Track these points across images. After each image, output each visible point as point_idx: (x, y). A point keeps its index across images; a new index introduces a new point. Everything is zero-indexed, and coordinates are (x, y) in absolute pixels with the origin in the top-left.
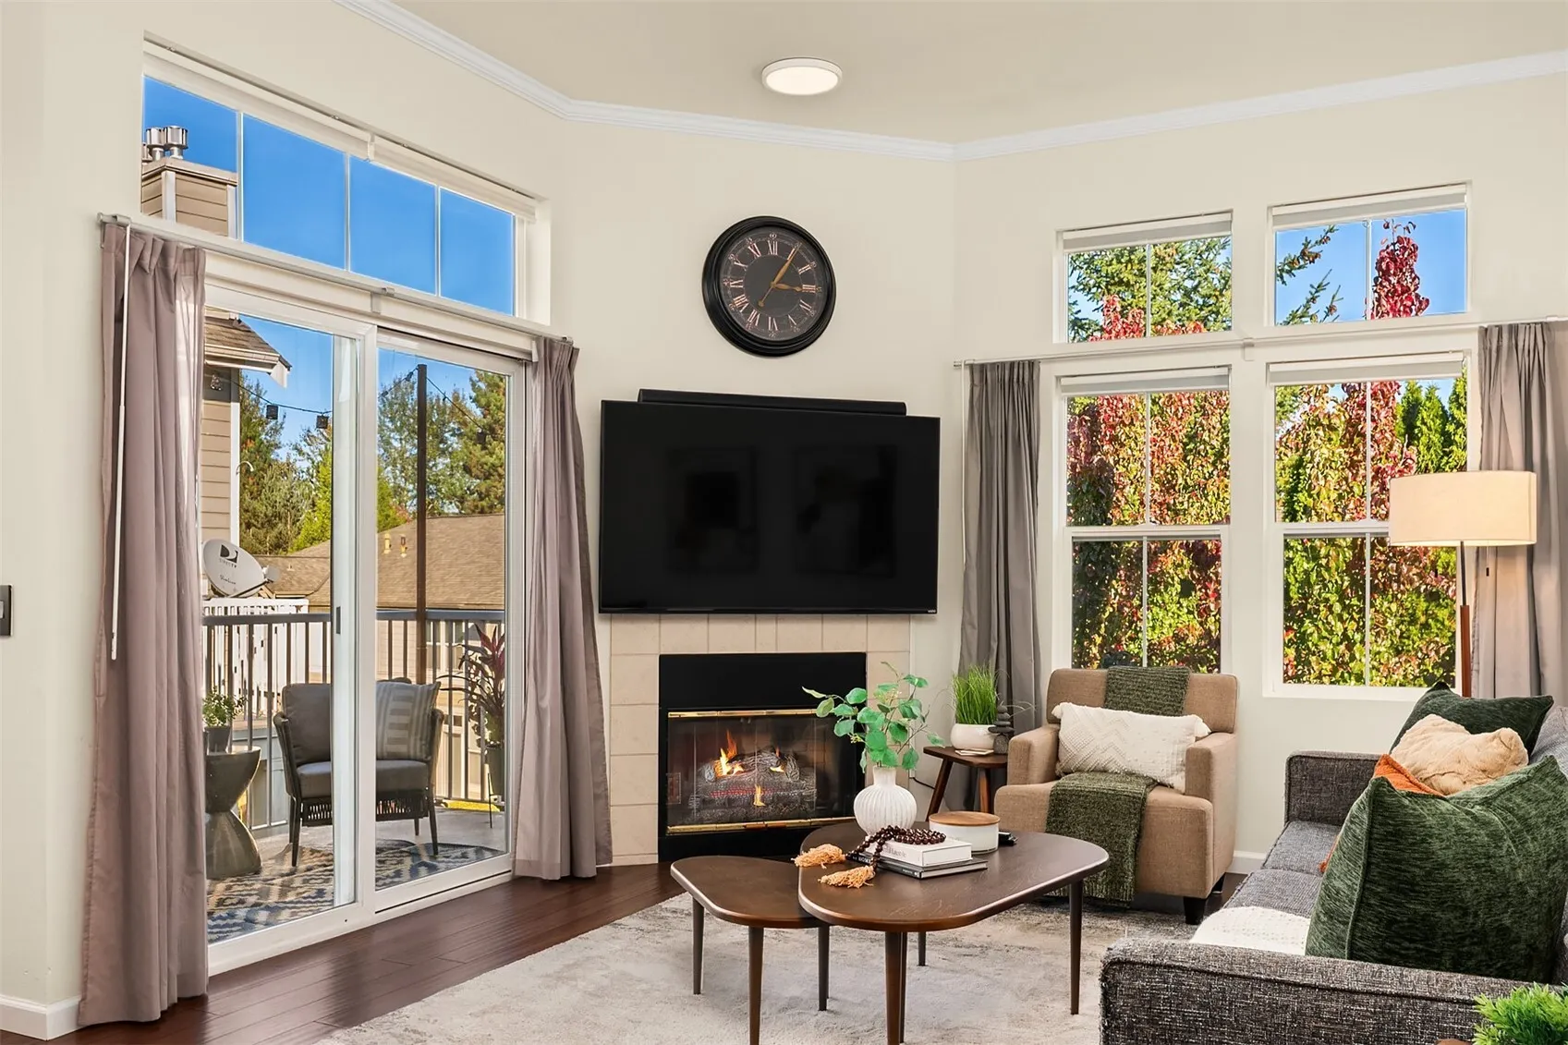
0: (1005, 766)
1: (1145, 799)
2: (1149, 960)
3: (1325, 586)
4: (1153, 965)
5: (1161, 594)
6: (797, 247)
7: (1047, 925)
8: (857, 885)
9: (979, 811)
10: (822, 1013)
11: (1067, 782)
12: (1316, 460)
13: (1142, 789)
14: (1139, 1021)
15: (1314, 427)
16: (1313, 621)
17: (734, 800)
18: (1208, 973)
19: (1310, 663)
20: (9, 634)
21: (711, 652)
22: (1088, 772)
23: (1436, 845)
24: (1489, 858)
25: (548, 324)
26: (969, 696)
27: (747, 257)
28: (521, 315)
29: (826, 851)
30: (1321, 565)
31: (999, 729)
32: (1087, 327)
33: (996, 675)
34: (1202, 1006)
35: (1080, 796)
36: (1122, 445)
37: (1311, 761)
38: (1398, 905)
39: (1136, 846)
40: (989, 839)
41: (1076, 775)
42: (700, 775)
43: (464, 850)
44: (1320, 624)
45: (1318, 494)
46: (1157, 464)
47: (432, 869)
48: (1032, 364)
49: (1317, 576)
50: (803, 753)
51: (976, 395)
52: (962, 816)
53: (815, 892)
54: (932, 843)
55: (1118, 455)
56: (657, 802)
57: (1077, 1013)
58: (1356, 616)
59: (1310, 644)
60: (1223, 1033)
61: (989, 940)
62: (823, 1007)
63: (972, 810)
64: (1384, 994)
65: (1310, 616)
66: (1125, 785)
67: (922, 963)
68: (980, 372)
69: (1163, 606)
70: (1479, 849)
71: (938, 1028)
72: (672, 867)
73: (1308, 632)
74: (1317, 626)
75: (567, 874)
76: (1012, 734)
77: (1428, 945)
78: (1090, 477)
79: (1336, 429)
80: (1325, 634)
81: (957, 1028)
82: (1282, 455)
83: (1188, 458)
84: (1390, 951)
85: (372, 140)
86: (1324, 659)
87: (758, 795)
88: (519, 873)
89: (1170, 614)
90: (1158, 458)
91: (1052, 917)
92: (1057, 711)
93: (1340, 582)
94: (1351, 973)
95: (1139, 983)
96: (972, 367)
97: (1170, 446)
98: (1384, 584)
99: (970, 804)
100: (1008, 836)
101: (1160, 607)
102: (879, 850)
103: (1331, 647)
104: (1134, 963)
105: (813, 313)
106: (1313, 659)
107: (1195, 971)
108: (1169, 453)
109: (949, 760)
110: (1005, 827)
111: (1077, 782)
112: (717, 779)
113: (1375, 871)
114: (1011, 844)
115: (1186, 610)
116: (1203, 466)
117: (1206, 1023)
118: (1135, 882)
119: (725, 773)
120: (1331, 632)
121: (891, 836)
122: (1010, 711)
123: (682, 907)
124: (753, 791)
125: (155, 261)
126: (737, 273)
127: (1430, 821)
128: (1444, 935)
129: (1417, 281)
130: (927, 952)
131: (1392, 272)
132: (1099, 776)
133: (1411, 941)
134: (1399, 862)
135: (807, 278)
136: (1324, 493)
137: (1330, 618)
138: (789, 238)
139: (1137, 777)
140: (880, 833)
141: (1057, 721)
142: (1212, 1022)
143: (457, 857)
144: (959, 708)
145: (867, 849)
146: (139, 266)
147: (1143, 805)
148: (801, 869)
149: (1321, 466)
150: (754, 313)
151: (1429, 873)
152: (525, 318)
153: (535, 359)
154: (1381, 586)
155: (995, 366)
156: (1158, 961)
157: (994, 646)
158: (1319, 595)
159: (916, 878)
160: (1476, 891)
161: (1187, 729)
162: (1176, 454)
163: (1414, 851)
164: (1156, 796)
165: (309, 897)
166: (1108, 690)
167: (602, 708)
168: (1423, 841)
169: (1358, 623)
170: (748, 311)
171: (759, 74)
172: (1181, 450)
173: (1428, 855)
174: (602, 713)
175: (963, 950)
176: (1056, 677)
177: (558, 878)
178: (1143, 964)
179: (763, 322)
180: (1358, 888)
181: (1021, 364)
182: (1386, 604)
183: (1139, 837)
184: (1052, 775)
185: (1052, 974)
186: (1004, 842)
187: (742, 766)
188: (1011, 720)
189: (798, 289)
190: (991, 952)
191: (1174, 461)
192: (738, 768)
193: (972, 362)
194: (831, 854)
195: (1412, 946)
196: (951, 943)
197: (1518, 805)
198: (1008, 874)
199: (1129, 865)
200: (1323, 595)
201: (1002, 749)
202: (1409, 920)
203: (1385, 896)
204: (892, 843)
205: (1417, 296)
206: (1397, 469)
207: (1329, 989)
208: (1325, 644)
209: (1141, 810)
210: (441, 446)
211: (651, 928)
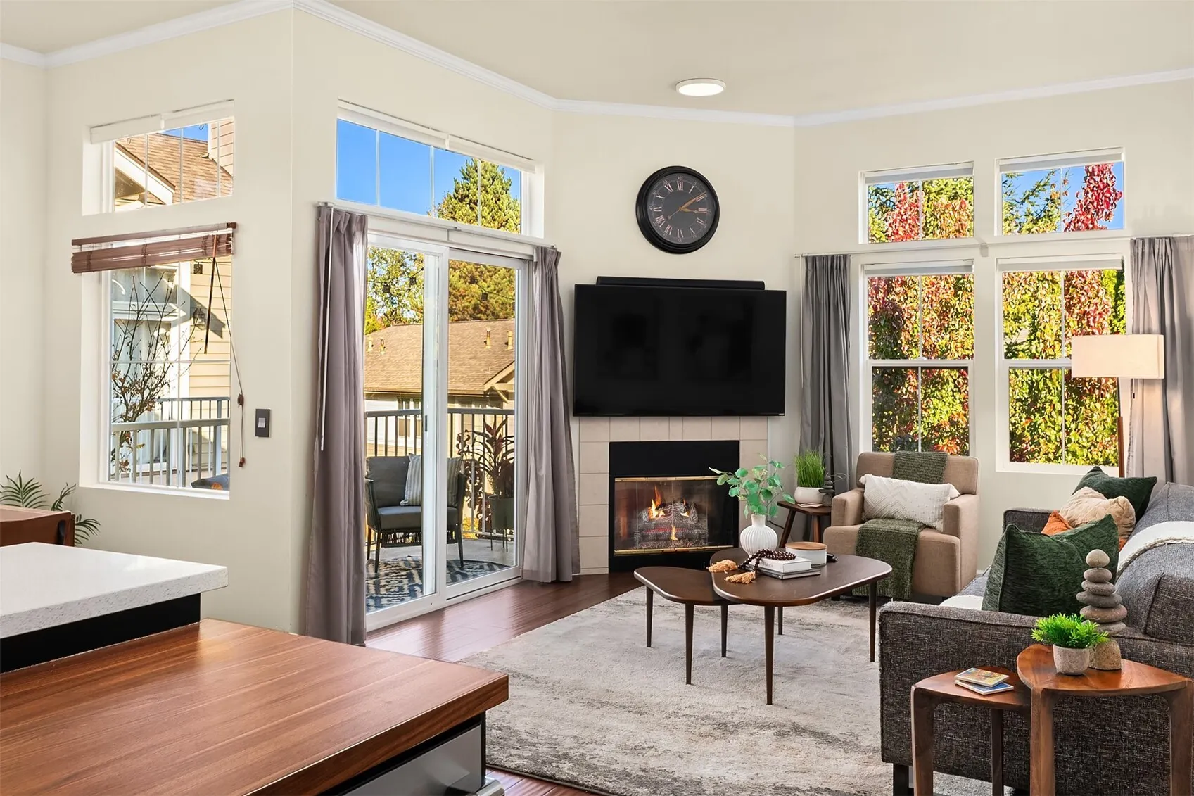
0: (830, 514)
1: (917, 536)
2: (902, 611)
3: (1050, 391)
4: (904, 614)
5: (939, 391)
6: (694, 185)
7: (856, 613)
8: (747, 582)
9: (813, 541)
10: (724, 658)
11: (870, 525)
12: (1043, 304)
13: (916, 529)
14: (897, 640)
15: (1042, 281)
16: (1042, 415)
17: (660, 536)
18: (930, 617)
19: (1039, 444)
20: (268, 436)
21: (642, 440)
22: (882, 519)
23: (1039, 557)
24: (1067, 564)
25: (542, 237)
26: (806, 469)
27: (664, 192)
28: (525, 232)
29: (726, 563)
30: (1046, 377)
31: (826, 491)
32: (886, 194)
33: (824, 456)
34: (928, 633)
35: (876, 534)
36: (909, 288)
37: (1018, 513)
38: (1021, 585)
39: (912, 565)
40: (822, 558)
41: (875, 520)
42: (640, 518)
43: (481, 564)
44: (1046, 417)
45: (1044, 328)
46: (935, 300)
47: (465, 576)
48: (845, 257)
49: (1044, 384)
50: (700, 503)
51: (809, 278)
52: (804, 544)
53: (723, 586)
54: (788, 559)
55: (907, 295)
56: (608, 534)
57: (874, 661)
58: (1071, 412)
59: (1040, 431)
60: (937, 645)
61: (820, 621)
62: (724, 655)
63: (808, 541)
64: (1011, 626)
65: (1038, 411)
66: (905, 527)
67: (780, 633)
68: (812, 261)
69: (941, 399)
70: (1062, 560)
71: (792, 667)
72: (635, 572)
73: (1038, 423)
74: (1044, 418)
75: (554, 579)
76: (834, 495)
77: (1036, 605)
78: (886, 316)
79: (1057, 283)
80: (1049, 424)
81: (803, 667)
82: (1027, 291)
83: (958, 293)
84: (1017, 608)
85: (448, 138)
86: (1050, 441)
87: (674, 532)
88: (525, 578)
89: (947, 404)
90: (936, 295)
91: (860, 608)
92: (862, 479)
93: (1059, 389)
94: (998, 617)
95: (897, 622)
96: (807, 258)
97: (944, 286)
98: (1089, 390)
99: (806, 538)
100: (832, 557)
101: (939, 399)
102: (757, 563)
103: (1055, 432)
104: (894, 613)
105: (705, 226)
106: (1041, 441)
107: (924, 616)
108: (944, 291)
109: (793, 510)
110: (830, 552)
111: (875, 525)
112: (650, 520)
113: (1010, 569)
114: (834, 561)
115: (958, 401)
116: (969, 299)
117: (929, 640)
118: (911, 586)
119: (654, 516)
120: (1054, 423)
121: (765, 555)
122: (833, 479)
123: (630, 600)
124: (671, 529)
125: (346, 225)
126: (658, 202)
127: (1036, 545)
128: (1043, 600)
129: (1114, 179)
130: (783, 627)
131: (1096, 173)
132: (889, 521)
133: (1028, 603)
134: (1021, 565)
135: (701, 204)
136: (1047, 327)
137: (1053, 413)
138: (690, 179)
139: (913, 522)
140: (758, 553)
141: (863, 486)
142: (931, 640)
143: (477, 569)
144: (800, 477)
145: (750, 563)
146: (338, 230)
147: (916, 539)
148: (713, 574)
149: (1045, 309)
150: (668, 227)
151: (1035, 571)
152: (528, 235)
153: (535, 260)
154: (1088, 392)
155: (822, 258)
156: (906, 612)
157: (822, 436)
158: (1045, 397)
159: (779, 579)
160: (1059, 579)
161: (946, 492)
162: (949, 292)
163: (1028, 560)
164: (925, 534)
165: (394, 591)
166: (895, 467)
167: (574, 476)
168: (1032, 555)
169: (1073, 416)
170: (665, 226)
171: (675, 86)
172: (952, 289)
173: (1035, 562)
174: (574, 479)
175: (805, 627)
176: (862, 458)
177: (550, 581)
178: (899, 613)
179: (674, 233)
180: (1002, 577)
181: (838, 257)
182: (1092, 405)
183: (913, 560)
184: (860, 520)
185: (859, 640)
186: (830, 560)
187: (665, 512)
188: (833, 485)
189: (696, 212)
190: (822, 628)
191: (947, 297)
192: (662, 513)
193: (806, 255)
194: (729, 565)
195: (1029, 605)
196: (797, 623)
197: (1087, 539)
198: (833, 579)
199: (908, 576)
200: (1048, 398)
201: (827, 504)
202: (1027, 593)
203: (1015, 581)
204: (765, 559)
205: (1114, 190)
206: (1097, 312)
207: (985, 624)
208: (1050, 431)
209: (915, 542)
210: (402, 268)
211: (613, 611)
